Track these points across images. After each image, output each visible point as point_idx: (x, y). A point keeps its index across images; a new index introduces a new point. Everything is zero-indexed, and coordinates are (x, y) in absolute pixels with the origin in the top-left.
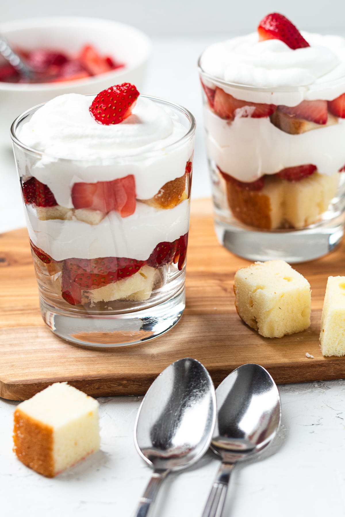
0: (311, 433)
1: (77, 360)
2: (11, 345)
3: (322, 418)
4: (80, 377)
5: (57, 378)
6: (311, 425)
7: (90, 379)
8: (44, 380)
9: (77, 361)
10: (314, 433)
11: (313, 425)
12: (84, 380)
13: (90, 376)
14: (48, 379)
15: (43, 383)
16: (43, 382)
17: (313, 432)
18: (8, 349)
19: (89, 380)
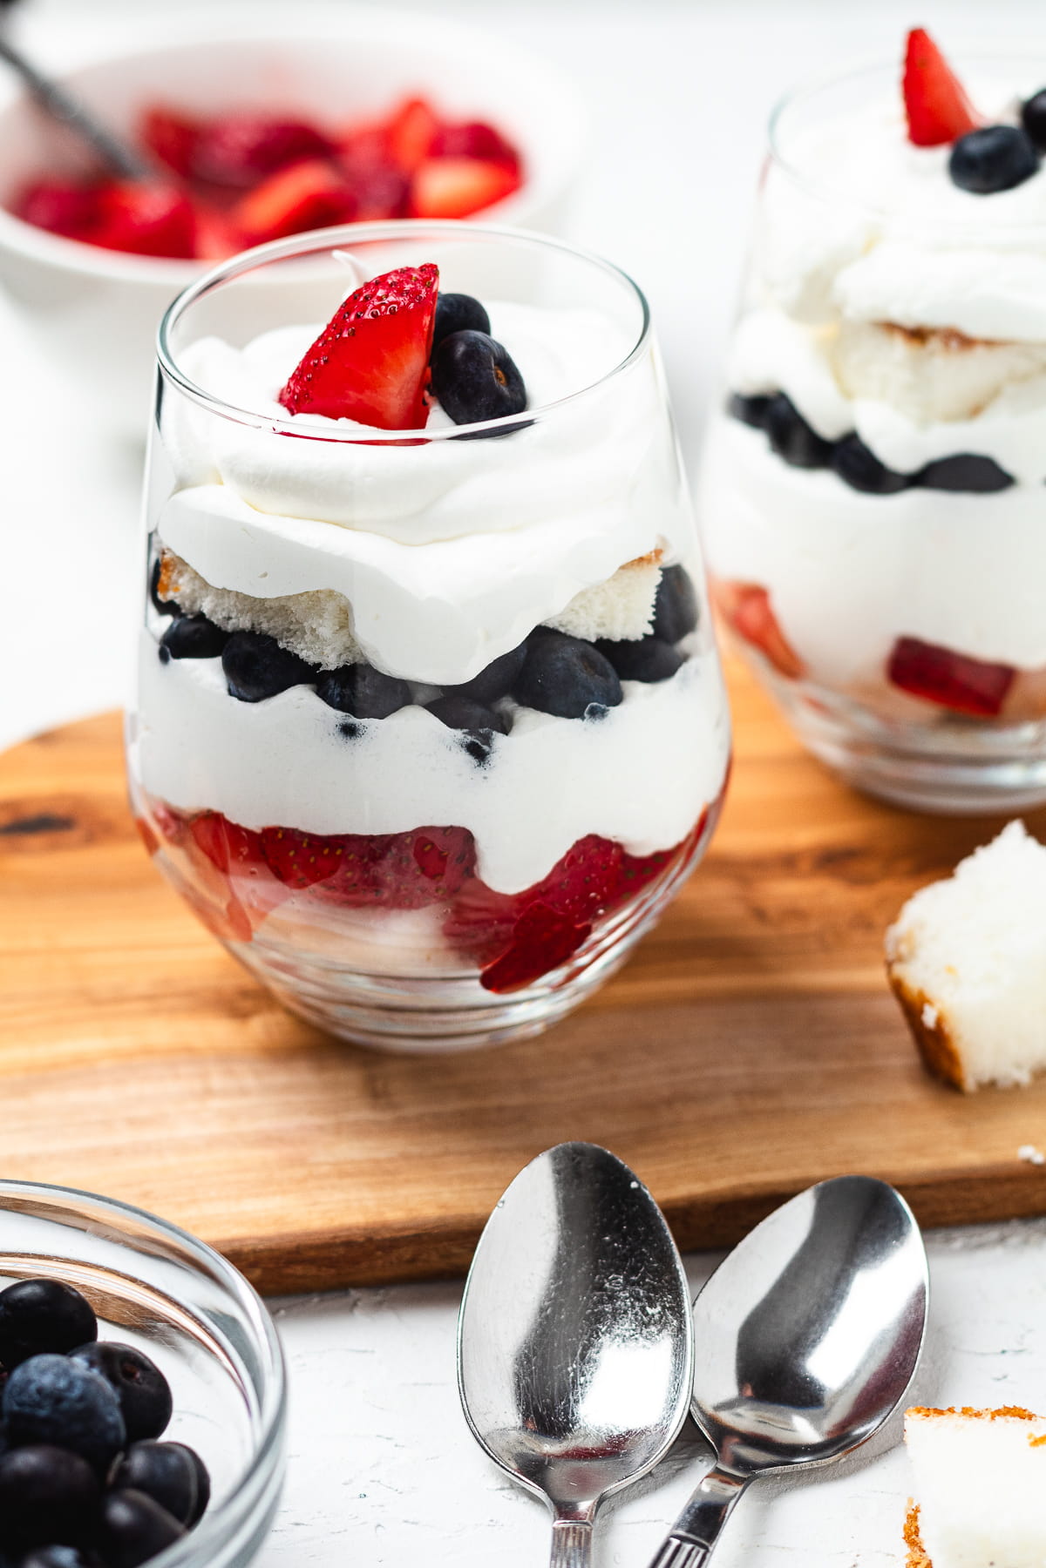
0: (999, 1380)
1: (343, 1172)
2: (133, 1122)
3: (1030, 1331)
4: (358, 1228)
5: (287, 1235)
6: (997, 1354)
7: (387, 1235)
8: (249, 1242)
9: (342, 1174)
10: (1009, 1378)
11: (1004, 1352)
12: (370, 1240)
13: (386, 1226)
14: (261, 1239)
15: (248, 1253)
16: (246, 1249)
17: (1005, 1377)
18: (124, 1137)
19: (384, 1240)
